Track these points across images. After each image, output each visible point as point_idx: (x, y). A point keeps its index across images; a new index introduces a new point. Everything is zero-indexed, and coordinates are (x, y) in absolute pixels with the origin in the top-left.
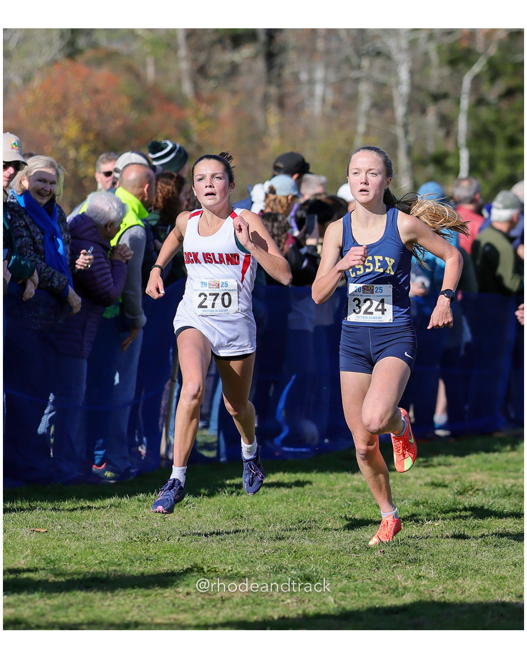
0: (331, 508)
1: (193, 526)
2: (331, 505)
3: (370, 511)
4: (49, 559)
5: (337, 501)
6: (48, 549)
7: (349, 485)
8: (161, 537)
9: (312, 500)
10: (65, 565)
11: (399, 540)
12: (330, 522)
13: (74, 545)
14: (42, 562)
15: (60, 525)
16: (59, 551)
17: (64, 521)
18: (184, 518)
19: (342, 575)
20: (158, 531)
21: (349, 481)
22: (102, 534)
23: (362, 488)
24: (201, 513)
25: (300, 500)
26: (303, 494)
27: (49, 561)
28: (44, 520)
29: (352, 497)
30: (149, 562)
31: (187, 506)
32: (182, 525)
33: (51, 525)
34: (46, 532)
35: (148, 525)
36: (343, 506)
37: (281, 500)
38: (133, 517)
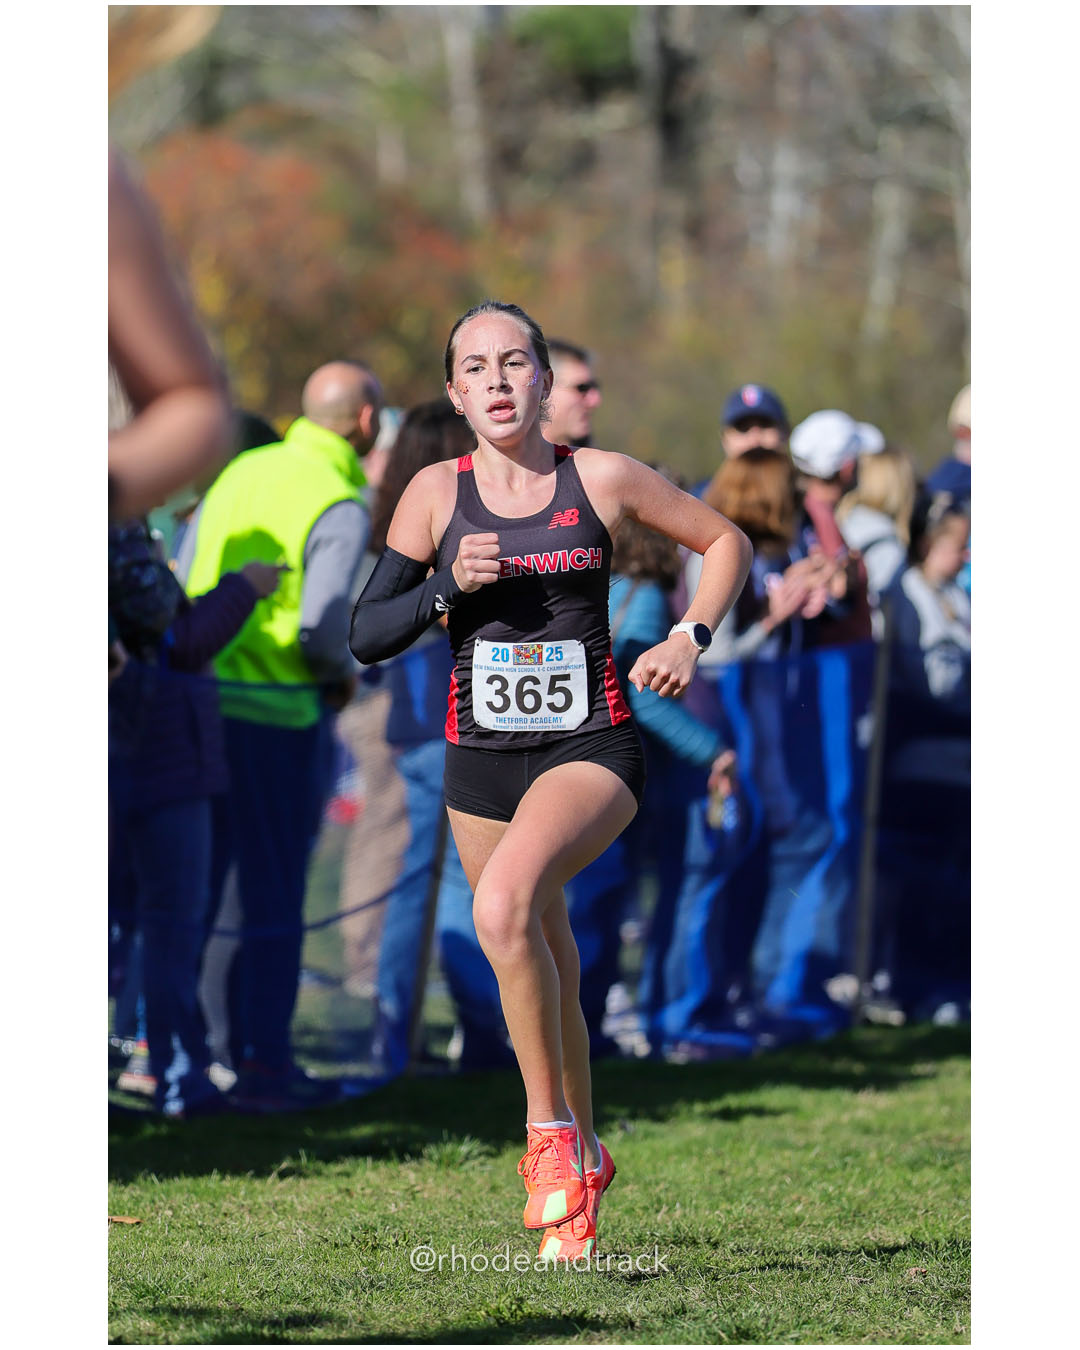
0: (804, 1169)
1: (480, 1212)
2: (802, 1165)
3: (895, 1177)
4: (144, 1287)
5: (817, 1156)
6: (142, 1263)
7: (845, 1118)
8: (405, 1236)
9: (759, 1153)
10: (179, 1299)
11: (961, 1245)
12: (800, 1202)
13: (202, 1254)
14: (126, 1292)
15: (171, 1208)
16: (168, 1267)
17: (179, 1199)
18: (460, 1192)
19: (823, 1326)
20: (397, 1223)
21: (845, 1108)
22: (268, 1229)
23: (875, 1125)
24: (499, 1180)
25: (731, 1150)
26: (738, 1139)
27: (143, 1290)
28: (133, 1197)
29: (853, 1145)
30: (376, 1294)
31: (468, 1165)
32: (454, 1208)
33: (149, 1208)
34: (138, 1223)
35: (376, 1207)
36: (830, 1167)
37: (685, 1151)
38: (340, 1191)
